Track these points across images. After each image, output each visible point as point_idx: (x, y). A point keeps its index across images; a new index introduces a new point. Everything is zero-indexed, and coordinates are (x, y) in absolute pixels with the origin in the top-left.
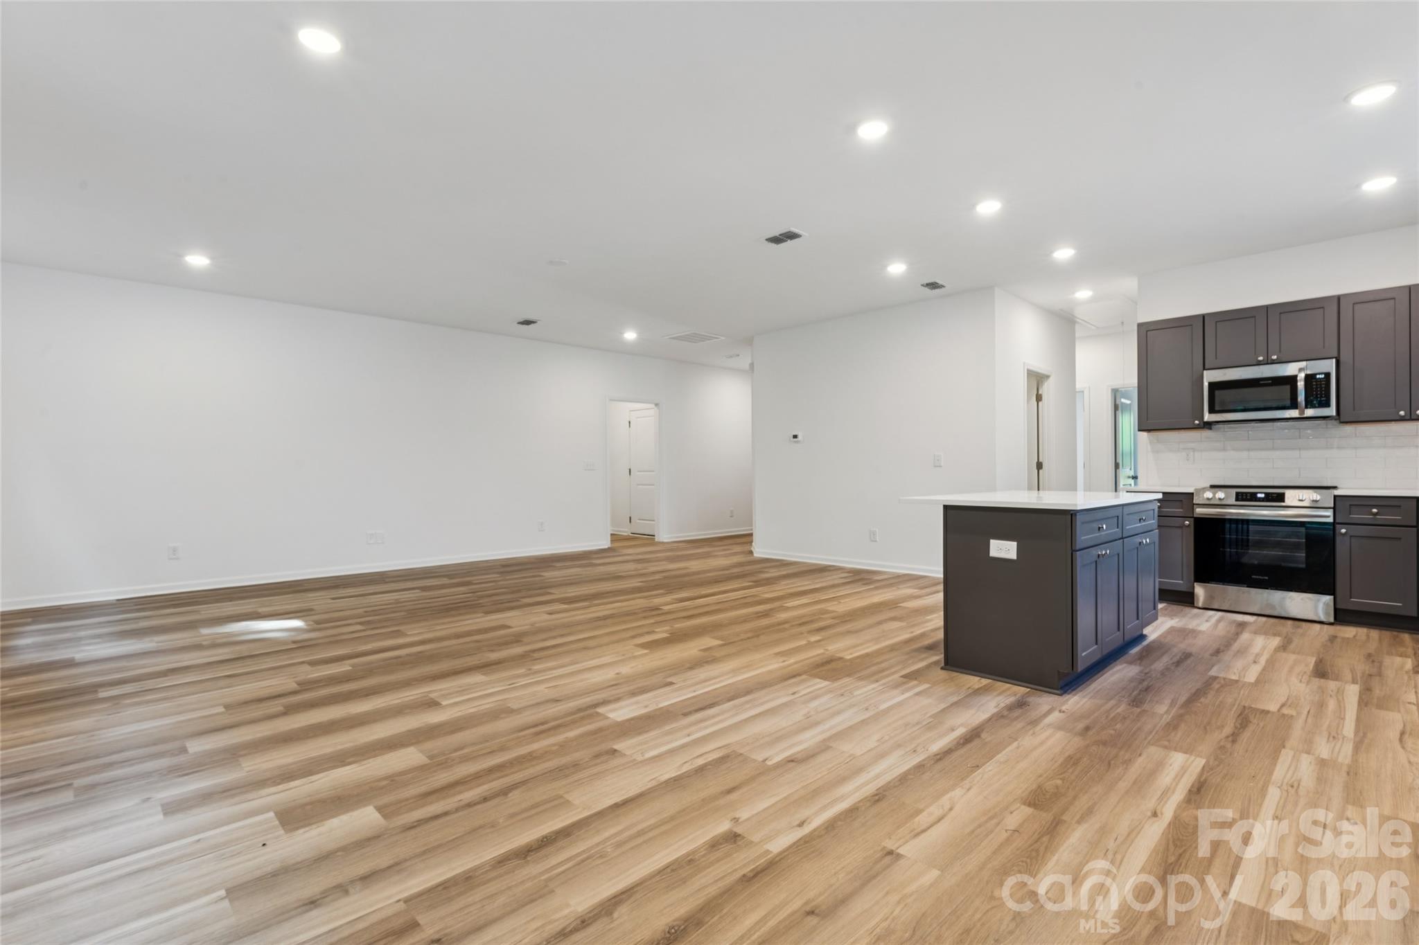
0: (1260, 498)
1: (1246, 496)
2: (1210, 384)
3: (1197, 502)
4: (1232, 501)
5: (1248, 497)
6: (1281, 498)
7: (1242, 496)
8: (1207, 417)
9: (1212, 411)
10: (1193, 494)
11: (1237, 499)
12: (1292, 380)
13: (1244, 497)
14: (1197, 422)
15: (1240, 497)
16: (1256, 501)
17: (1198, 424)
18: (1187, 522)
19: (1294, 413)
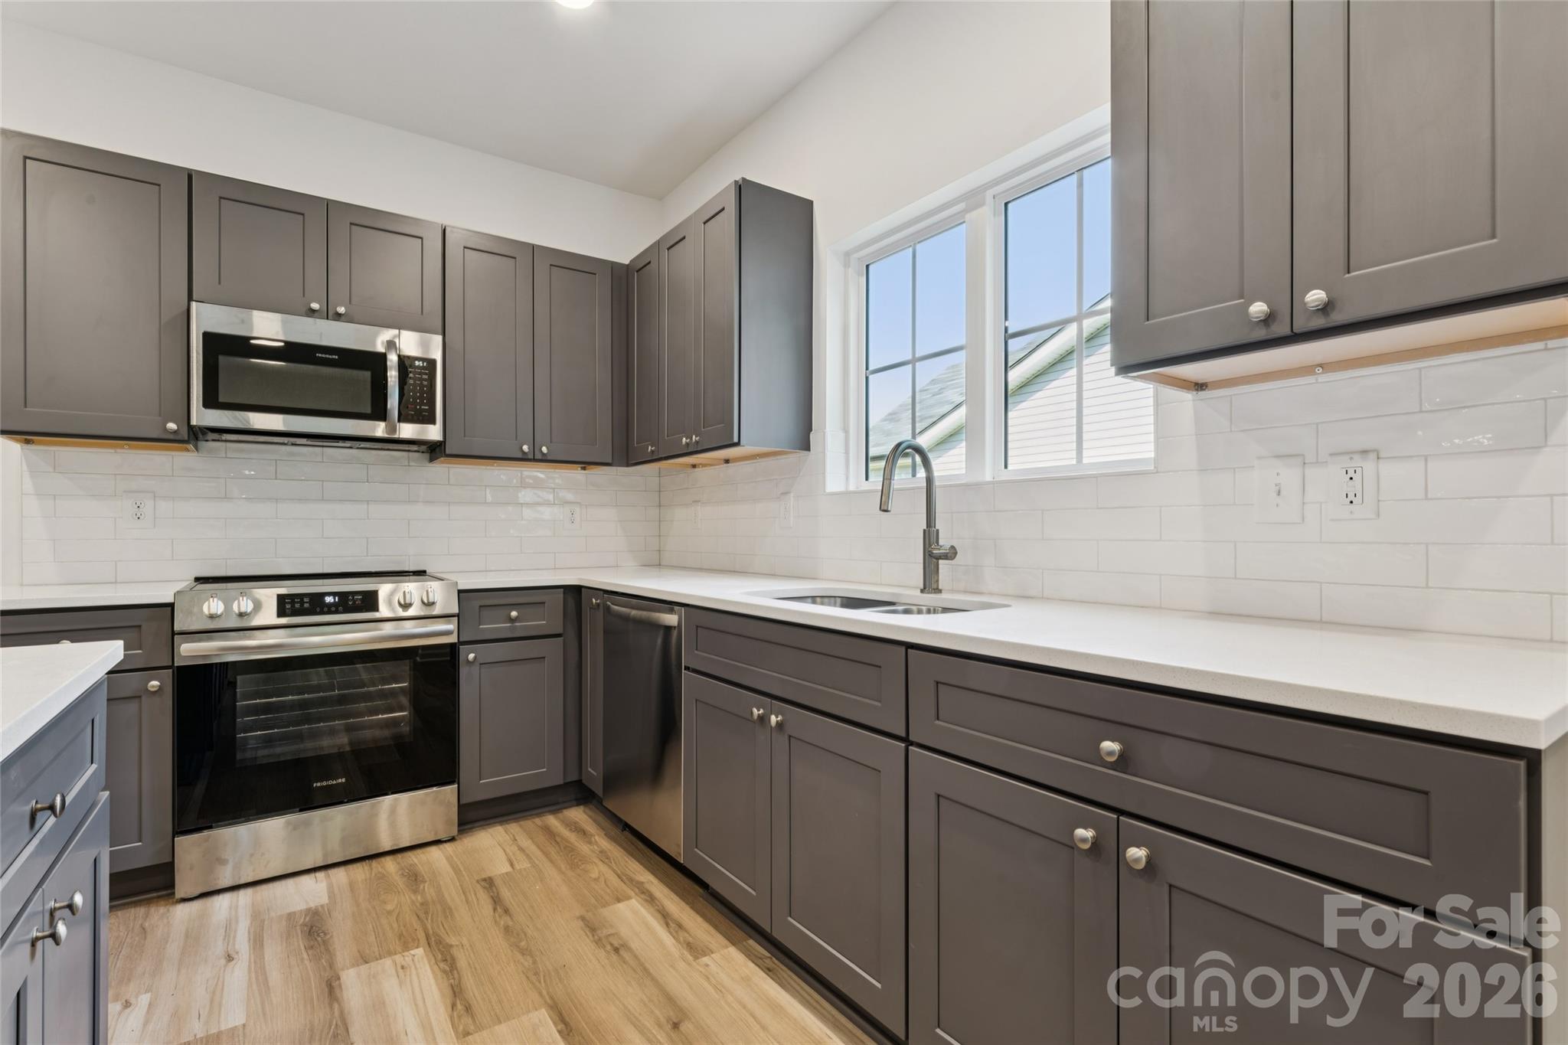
0: (330, 605)
1: (302, 603)
2: (209, 338)
3: (185, 628)
4: (268, 615)
5: (306, 605)
6: (369, 601)
7: (293, 603)
8: (202, 416)
9: (211, 401)
10: (172, 606)
11: (281, 613)
12: (375, 362)
13: (297, 606)
14: (172, 426)
15: (287, 605)
16: (322, 613)
17: (175, 432)
18: (156, 683)
19: (379, 429)
